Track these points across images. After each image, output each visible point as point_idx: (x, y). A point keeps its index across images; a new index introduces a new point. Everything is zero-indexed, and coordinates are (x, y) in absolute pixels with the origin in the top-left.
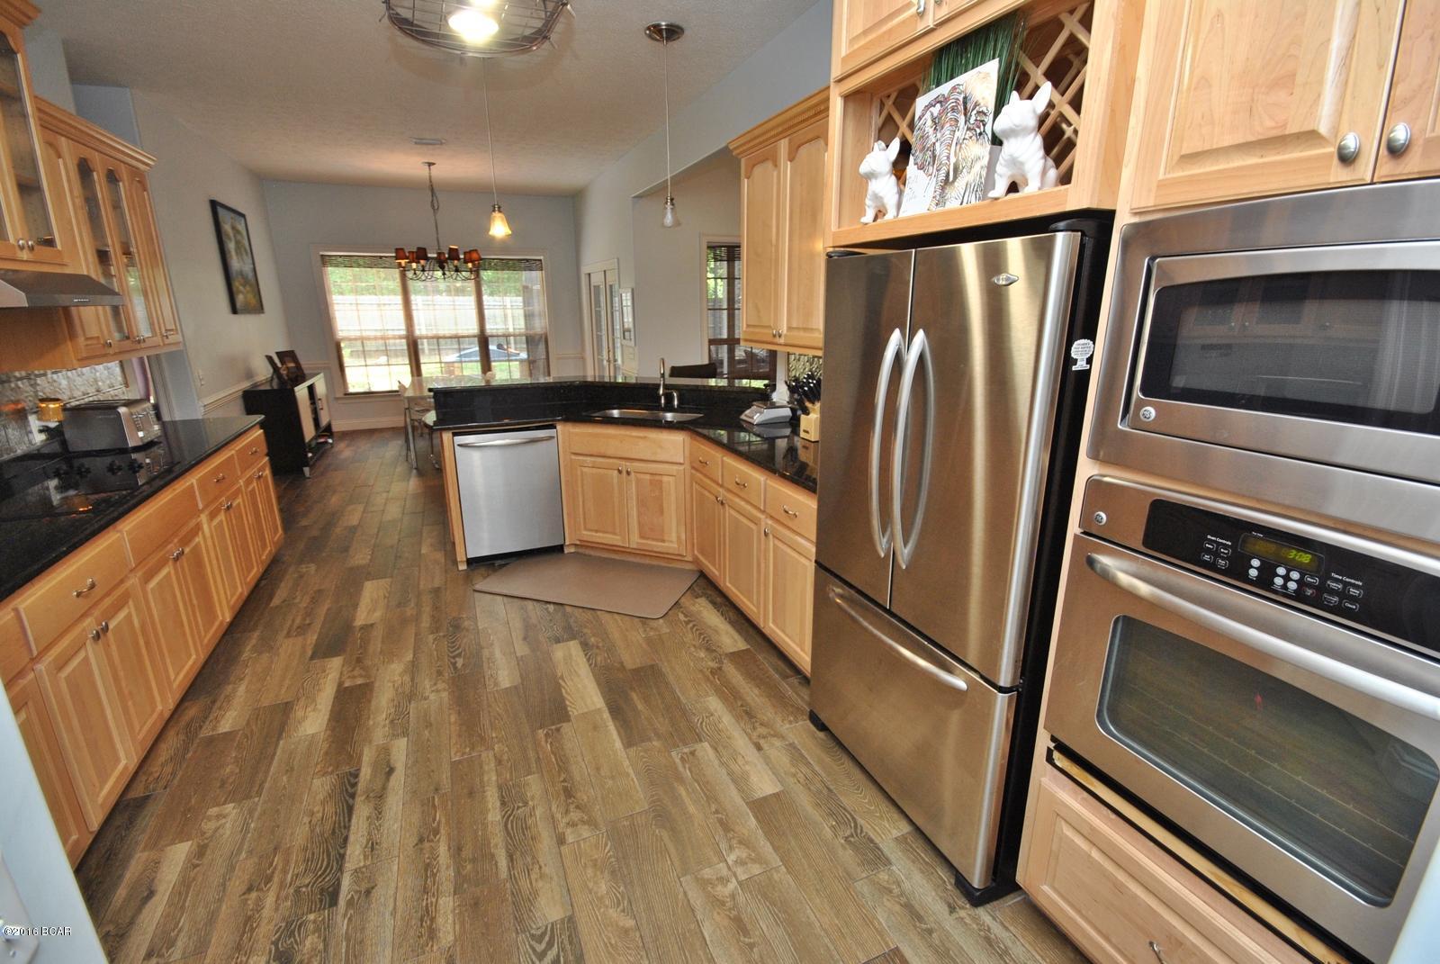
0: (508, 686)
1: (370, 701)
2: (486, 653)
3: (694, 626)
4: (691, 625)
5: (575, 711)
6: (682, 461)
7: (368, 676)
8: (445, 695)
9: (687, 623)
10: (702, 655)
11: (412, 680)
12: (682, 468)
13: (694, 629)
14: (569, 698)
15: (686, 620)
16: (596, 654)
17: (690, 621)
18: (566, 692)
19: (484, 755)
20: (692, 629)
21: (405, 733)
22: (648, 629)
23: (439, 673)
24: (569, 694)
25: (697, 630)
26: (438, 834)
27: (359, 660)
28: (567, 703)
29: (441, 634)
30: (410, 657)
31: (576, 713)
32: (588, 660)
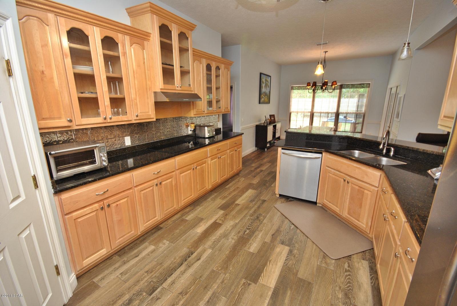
0: (251, 251)
1: (216, 230)
2: (257, 232)
3: (349, 275)
4: (348, 273)
5: (261, 281)
6: (377, 186)
7: (223, 221)
8: (233, 241)
9: (346, 271)
10: (340, 296)
11: (231, 230)
12: (376, 189)
13: (347, 277)
14: (265, 273)
15: (347, 269)
16: (291, 259)
17: (349, 271)
18: (266, 270)
19: (222, 275)
20: (347, 276)
21: (213, 249)
22: (323, 262)
23: (239, 232)
24: (266, 271)
25: (349, 279)
26: (186, 295)
27: (226, 215)
28: (262, 275)
29: (252, 218)
30: (237, 221)
31: (261, 282)
32: (286, 260)
